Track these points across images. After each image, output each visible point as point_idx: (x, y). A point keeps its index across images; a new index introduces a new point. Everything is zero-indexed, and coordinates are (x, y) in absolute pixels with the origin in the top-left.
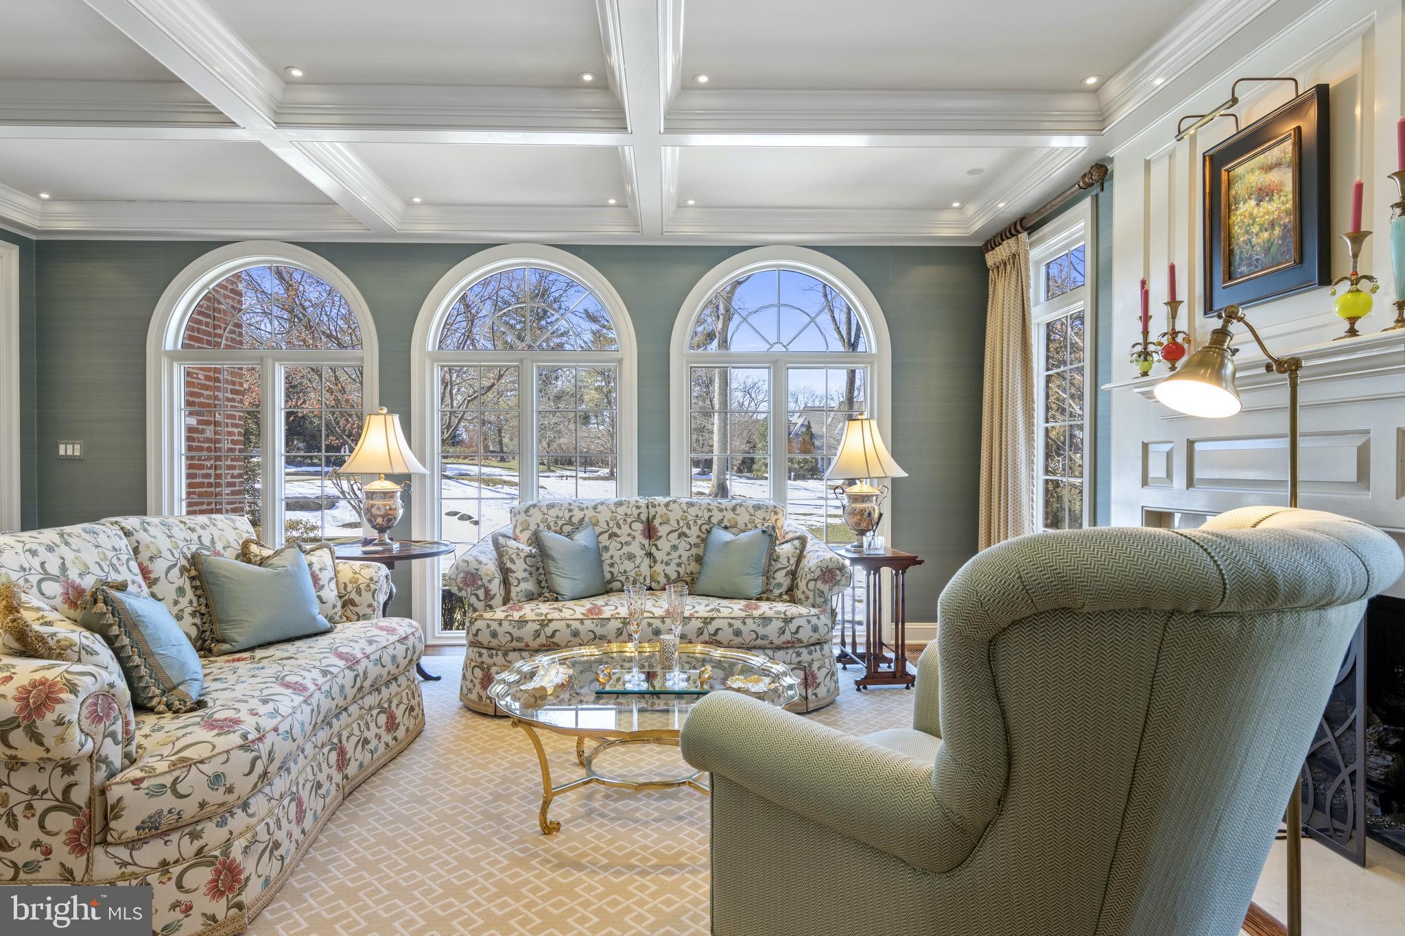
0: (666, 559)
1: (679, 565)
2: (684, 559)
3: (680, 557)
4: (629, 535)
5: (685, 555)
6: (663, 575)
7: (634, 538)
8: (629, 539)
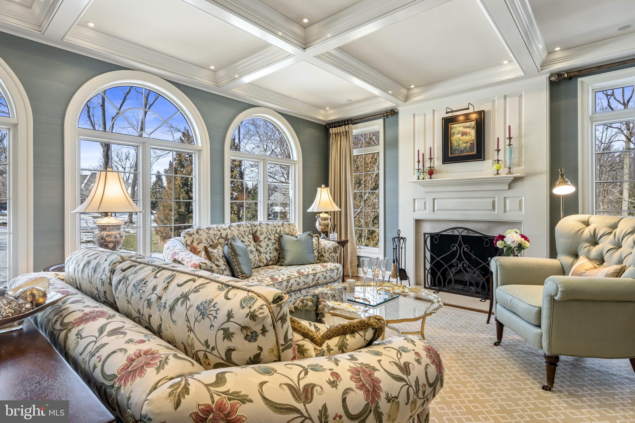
0: (265, 251)
1: (270, 253)
2: (272, 250)
3: (270, 249)
4: (249, 241)
5: (272, 248)
6: (265, 259)
7: (251, 242)
8: (249, 243)
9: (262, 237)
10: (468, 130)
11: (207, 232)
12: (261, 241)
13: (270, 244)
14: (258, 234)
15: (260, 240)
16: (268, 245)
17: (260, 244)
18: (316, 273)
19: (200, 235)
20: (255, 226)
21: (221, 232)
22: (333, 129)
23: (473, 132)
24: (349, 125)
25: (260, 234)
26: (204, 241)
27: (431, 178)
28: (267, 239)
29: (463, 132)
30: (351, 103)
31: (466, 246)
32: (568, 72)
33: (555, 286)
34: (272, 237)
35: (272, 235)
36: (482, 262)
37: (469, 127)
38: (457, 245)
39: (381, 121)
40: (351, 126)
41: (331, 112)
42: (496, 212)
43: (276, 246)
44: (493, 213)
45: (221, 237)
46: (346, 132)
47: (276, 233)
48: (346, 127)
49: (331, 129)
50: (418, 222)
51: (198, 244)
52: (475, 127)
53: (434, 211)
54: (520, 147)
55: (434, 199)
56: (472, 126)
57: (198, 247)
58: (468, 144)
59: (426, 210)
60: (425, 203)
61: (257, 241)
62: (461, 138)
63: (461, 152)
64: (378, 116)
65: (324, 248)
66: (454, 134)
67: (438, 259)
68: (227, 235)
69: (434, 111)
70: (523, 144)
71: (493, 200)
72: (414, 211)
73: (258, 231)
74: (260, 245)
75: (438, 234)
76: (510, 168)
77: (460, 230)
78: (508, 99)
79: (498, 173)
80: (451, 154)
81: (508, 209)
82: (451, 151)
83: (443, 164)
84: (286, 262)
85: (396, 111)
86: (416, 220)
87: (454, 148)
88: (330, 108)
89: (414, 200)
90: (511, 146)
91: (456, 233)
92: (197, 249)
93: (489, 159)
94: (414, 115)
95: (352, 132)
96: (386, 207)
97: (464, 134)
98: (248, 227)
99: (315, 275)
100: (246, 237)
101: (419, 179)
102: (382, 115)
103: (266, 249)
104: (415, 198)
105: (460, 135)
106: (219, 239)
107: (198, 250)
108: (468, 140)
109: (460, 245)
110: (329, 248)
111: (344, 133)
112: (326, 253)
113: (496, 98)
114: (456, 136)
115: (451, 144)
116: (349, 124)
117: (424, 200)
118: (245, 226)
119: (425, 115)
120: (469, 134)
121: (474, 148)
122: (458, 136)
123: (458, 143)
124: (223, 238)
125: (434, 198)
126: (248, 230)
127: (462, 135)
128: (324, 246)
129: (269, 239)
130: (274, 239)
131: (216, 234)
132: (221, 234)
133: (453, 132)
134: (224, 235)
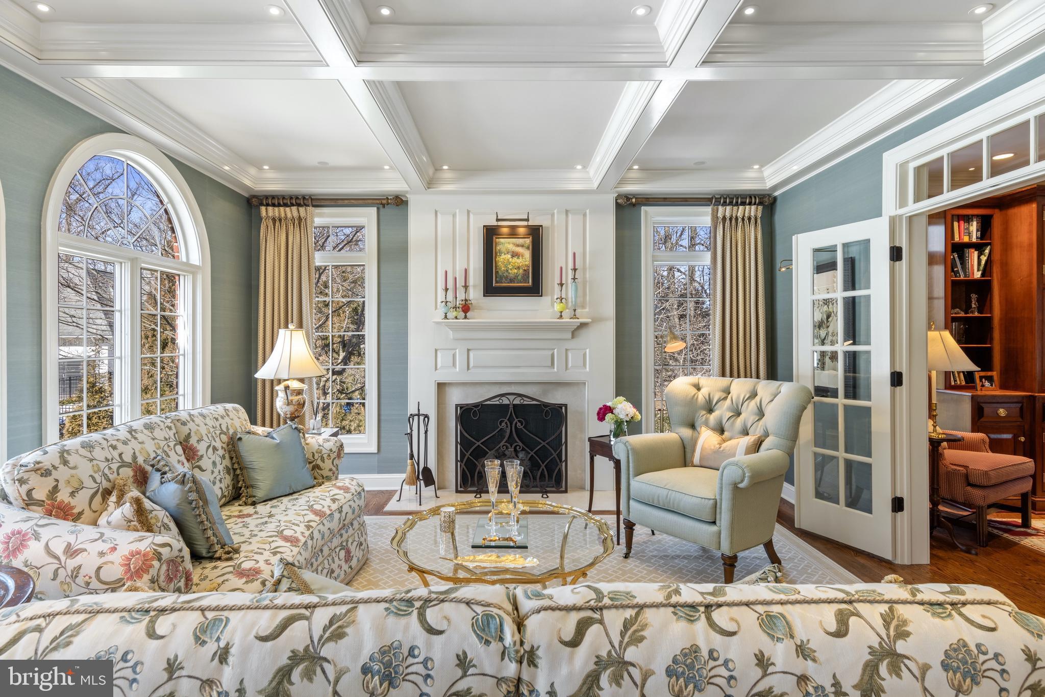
9: (201, 448)
10: (520, 250)
11: (88, 455)
12: (202, 456)
13: (218, 460)
14: (193, 441)
15: (200, 453)
16: (214, 463)
17: (200, 463)
18: (341, 507)
19: (75, 468)
20: (184, 424)
21: (119, 451)
22: (270, 209)
23: (527, 255)
24: (308, 208)
25: (198, 441)
26: (89, 483)
27: (466, 317)
28: (211, 450)
29: (513, 252)
30: (324, 167)
31: (519, 421)
32: (634, 195)
33: (741, 471)
34: (218, 444)
35: (217, 439)
36: (542, 442)
37: (522, 246)
38: (506, 420)
39: (373, 210)
40: (310, 209)
41: (271, 175)
42: (555, 370)
43: (227, 462)
44: (552, 370)
45: (124, 464)
46: (300, 219)
47: (222, 433)
48: (302, 209)
49: (263, 209)
50: (441, 386)
51: (72, 494)
52: (531, 247)
53: (468, 368)
54: (585, 282)
55: (468, 350)
56: (526, 245)
57: (73, 502)
58: (521, 271)
59: (456, 368)
60: (454, 356)
61: (193, 458)
62: (511, 260)
63: (511, 281)
64: (369, 201)
65: (319, 452)
66: (500, 252)
67: (478, 443)
68: (135, 457)
69: (468, 212)
70: (588, 279)
71: (550, 353)
72: (436, 369)
73: (192, 434)
74: (200, 468)
75: (478, 406)
76: (575, 310)
77: (511, 398)
78: (570, 216)
79: (561, 316)
80: (497, 282)
81: (570, 365)
82: (496, 277)
83: (484, 296)
84: (260, 494)
85: (404, 199)
86: (439, 384)
87: (500, 273)
88: (271, 168)
89: (436, 351)
90: (576, 280)
91: (506, 401)
92: (73, 508)
93: (547, 295)
94: (436, 212)
95: (313, 222)
96: (382, 362)
97: (515, 255)
98: (170, 428)
99: (340, 510)
100: (172, 453)
101: (446, 317)
102: (378, 202)
103: (213, 472)
104: (437, 348)
105: (509, 256)
106: (121, 470)
107: (76, 511)
108: (521, 265)
109: (511, 420)
110: (331, 450)
111: (296, 222)
112: (326, 460)
113: (555, 211)
114: (503, 256)
115: (496, 267)
116: (308, 206)
117: (453, 352)
118: (162, 427)
119: (454, 216)
120: (522, 256)
121: (528, 277)
122: (506, 256)
123: (506, 266)
124: (128, 465)
125: (469, 348)
126: (171, 433)
127: (513, 256)
128: (317, 447)
129: (215, 449)
130: (222, 448)
131: (110, 457)
132: (120, 455)
133: (499, 250)
134: (128, 458)
